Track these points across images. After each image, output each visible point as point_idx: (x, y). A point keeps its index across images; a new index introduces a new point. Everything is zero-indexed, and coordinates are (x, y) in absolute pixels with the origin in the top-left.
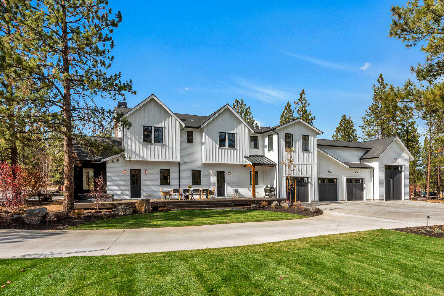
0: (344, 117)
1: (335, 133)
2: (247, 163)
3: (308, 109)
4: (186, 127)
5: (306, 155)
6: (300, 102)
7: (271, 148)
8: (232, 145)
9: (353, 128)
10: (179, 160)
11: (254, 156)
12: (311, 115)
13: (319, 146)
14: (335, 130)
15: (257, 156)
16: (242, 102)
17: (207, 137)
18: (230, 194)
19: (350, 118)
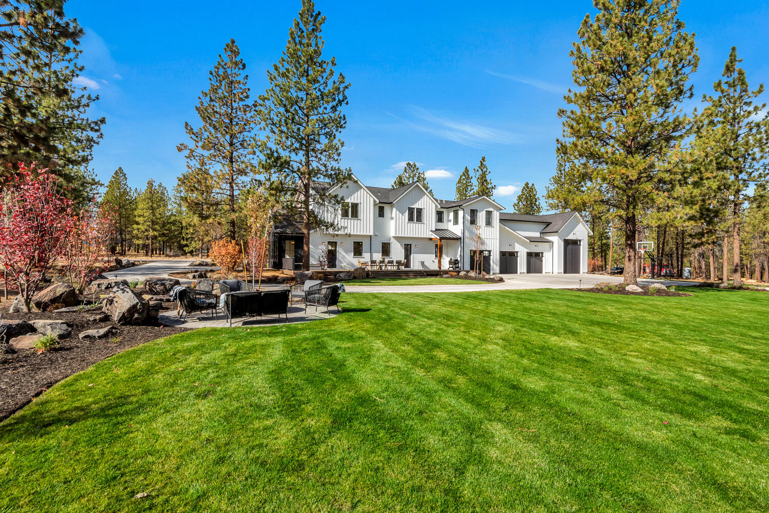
0: (527, 184)
1: (516, 202)
2: (433, 237)
3: (488, 178)
4: (380, 203)
5: (489, 229)
6: (480, 170)
7: (456, 222)
8: (419, 219)
9: (536, 197)
10: (372, 233)
11: (439, 230)
12: (491, 183)
13: (501, 220)
14: (517, 198)
15: (442, 230)
16: (415, 166)
17: (398, 212)
18: (415, 265)
19: (533, 185)
